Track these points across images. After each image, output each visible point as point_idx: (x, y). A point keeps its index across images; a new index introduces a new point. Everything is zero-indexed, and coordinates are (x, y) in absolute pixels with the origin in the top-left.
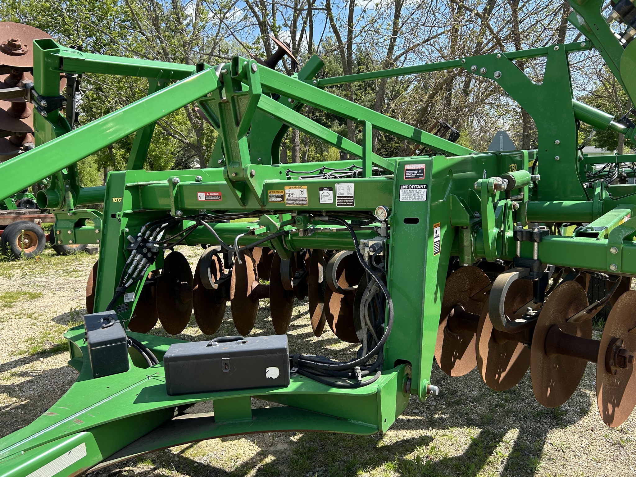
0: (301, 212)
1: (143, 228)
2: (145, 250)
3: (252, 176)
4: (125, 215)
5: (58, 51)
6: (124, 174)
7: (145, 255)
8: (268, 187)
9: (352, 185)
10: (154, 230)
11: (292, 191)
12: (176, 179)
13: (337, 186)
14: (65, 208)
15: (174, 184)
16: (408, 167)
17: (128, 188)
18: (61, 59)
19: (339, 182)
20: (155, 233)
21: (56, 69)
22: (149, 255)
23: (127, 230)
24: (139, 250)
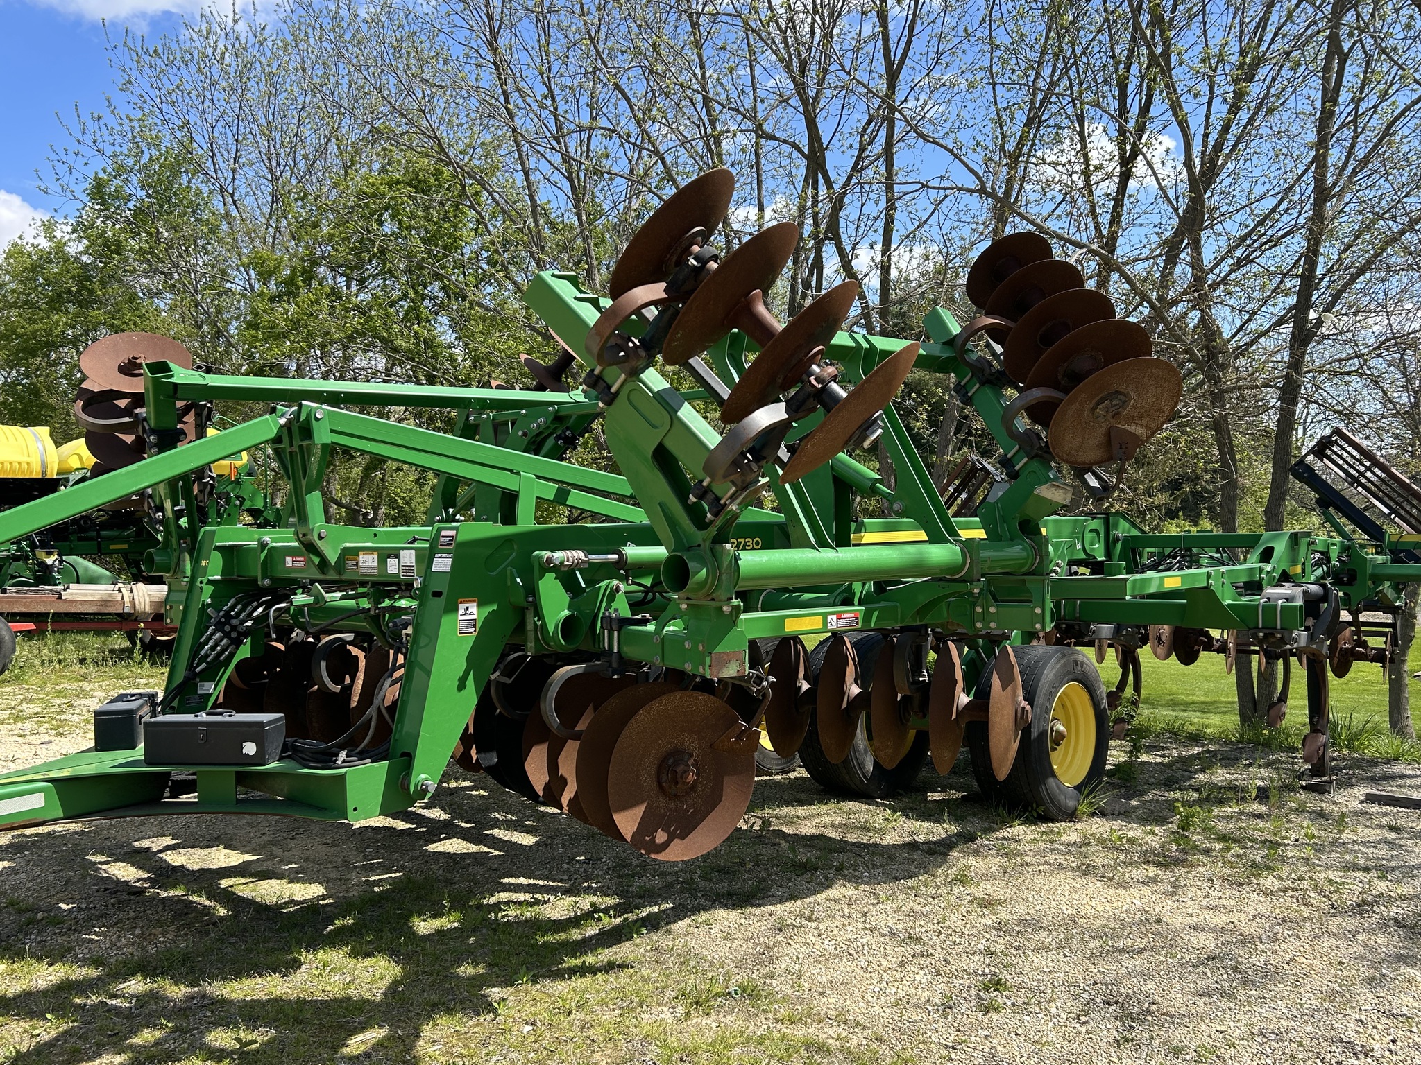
0: (375, 584)
1: (233, 600)
2: (227, 628)
3: (321, 538)
4: (210, 582)
5: (172, 376)
6: (214, 532)
7: (227, 635)
8: (346, 552)
9: (413, 552)
10: (250, 603)
11: (365, 557)
12: (267, 539)
13: (402, 553)
14: (179, 575)
15: (263, 545)
16: (444, 533)
17: (217, 548)
18: (175, 385)
19: (404, 549)
20: (249, 609)
21: (169, 396)
22: (234, 635)
23: (209, 601)
24: (219, 626)
